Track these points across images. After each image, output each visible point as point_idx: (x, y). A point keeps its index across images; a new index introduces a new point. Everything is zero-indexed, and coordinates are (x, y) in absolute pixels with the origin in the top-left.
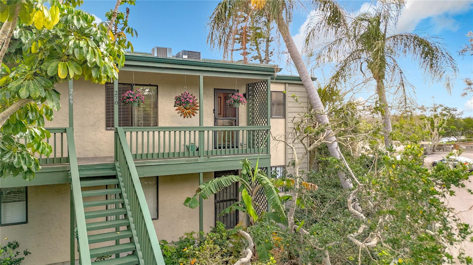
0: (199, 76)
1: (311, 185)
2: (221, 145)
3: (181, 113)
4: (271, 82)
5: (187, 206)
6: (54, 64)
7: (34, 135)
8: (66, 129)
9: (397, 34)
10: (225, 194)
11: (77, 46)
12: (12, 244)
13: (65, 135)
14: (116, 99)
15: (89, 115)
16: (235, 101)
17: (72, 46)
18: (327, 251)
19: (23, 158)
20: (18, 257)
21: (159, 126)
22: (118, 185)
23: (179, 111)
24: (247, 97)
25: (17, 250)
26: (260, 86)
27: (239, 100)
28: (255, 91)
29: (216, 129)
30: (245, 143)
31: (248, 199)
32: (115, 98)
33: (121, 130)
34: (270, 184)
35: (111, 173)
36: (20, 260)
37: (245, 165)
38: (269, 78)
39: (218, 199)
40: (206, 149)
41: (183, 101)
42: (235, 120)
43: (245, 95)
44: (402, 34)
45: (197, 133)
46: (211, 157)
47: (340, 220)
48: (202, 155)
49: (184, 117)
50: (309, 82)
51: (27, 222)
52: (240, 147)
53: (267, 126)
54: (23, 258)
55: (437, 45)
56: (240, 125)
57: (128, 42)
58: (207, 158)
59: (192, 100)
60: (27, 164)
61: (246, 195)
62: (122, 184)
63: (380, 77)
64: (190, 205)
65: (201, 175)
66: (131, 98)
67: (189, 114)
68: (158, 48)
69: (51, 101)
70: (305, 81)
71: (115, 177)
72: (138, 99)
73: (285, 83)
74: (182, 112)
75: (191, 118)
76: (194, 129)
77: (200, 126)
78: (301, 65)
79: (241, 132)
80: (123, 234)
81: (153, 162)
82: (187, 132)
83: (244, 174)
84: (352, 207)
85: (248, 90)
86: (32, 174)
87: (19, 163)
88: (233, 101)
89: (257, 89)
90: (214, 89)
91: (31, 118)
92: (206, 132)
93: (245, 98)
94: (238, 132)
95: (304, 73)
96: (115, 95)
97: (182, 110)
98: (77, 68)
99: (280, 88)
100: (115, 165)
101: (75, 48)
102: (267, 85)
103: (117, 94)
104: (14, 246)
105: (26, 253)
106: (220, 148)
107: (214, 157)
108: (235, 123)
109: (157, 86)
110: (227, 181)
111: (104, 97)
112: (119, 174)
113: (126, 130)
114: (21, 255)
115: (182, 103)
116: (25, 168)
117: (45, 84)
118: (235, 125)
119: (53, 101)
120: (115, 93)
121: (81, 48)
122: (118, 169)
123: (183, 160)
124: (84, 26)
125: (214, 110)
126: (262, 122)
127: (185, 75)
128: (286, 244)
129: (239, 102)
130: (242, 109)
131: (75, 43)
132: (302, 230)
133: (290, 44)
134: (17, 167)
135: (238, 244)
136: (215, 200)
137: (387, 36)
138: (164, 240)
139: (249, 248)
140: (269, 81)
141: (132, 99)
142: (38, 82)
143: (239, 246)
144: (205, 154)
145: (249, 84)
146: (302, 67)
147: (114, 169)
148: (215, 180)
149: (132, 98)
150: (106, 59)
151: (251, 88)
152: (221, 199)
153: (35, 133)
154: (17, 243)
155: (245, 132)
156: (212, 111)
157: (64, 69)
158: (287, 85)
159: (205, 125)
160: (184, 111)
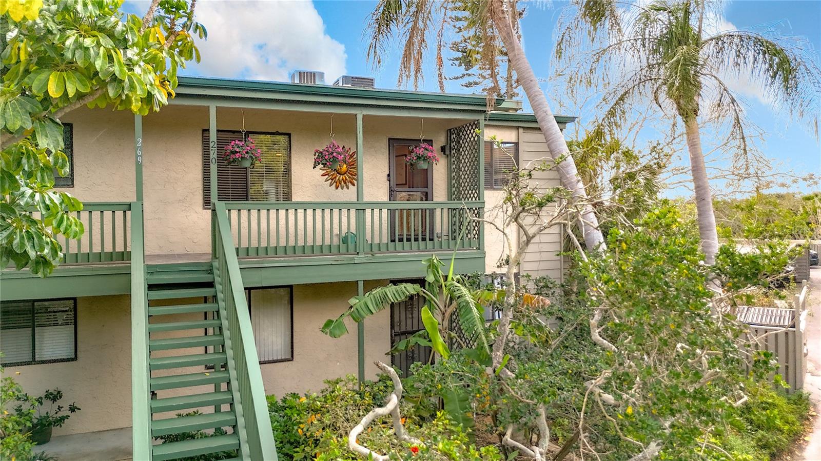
0: (356, 115)
2: (403, 235)
3: (330, 181)
4: (486, 126)
5: (326, 334)
6: (43, 76)
7: (48, 202)
8: (130, 205)
9: (722, 33)
10: (409, 322)
11: (79, 46)
12: (51, 394)
13: (128, 213)
14: (213, 155)
15: (176, 183)
16: (419, 158)
17: (72, 47)
18: (541, 405)
19: (30, 238)
20: (60, 414)
21: (293, 200)
22: (215, 297)
23: (327, 176)
24: (447, 152)
25: (59, 402)
26: (468, 132)
27: (426, 155)
29: (393, 207)
30: (445, 233)
32: (212, 153)
33: (221, 206)
34: (467, 298)
35: (204, 278)
36: (62, 419)
37: (432, 267)
38: (481, 118)
39: (397, 329)
41: (327, 158)
42: (427, 193)
43: (443, 149)
44: (731, 34)
45: (353, 212)
46: (377, 255)
47: (579, 358)
48: (361, 250)
49: (337, 188)
50: (549, 122)
51: (75, 359)
52: (436, 239)
53: (479, 201)
54: (67, 417)
55: (796, 52)
56: (435, 200)
58: (370, 255)
59: (342, 156)
60: (37, 248)
62: (220, 296)
63: (688, 112)
64: (331, 333)
65: (361, 285)
66: (237, 152)
67: (345, 183)
68: (300, 73)
69: (43, 137)
70: (543, 120)
71: (210, 285)
72: (250, 154)
73: (517, 128)
74: (332, 180)
75: (348, 188)
76: (347, 205)
77: (358, 201)
78: (535, 92)
79: (438, 213)
80: (214, 377)
81: (277, 262)
82: (336, 212)
83: (429, 283)
84: (597, 334)
85: (449, 139)
86: (48, 268)
87: (22, 244)
88: (415, 158)
90: (389, 139)
91: (26, 168)
93: (444, 154)
94: (432, 211)
95: (539, 105)
96: (211, 149)
97: (333, 175)
98: (81, 81)
99: (509, 136)
100: (212, 266)
101: (76, 49)
102: (480, 138)
103: (216, 146)
104: (55, 396)
105: (73, 409)
106: (401, 240)
107: (383, 255)
108: (427, 197)
109: (289, 135)
110: (397, 291)
111: (201, 153)
112: (218, 279)
113: (230, 207)
114: (65, 412)
116: (32, 254)
117: (31, 107)
118: (427, 200)
119: (47, 137)
120: (211, 145)
121: (87, 49)
122: (216, 272)
123: (329, 259)
124: (95, 13)
125: (389, 175)
126: (472, 195)
127: (332, 114)
128: (476, 394)
129: (429, 159)
130: (440, 173)
131: (76, 41)
132: (505, 371)
133: (515, 55)
134: (18, 252)
135: (420, 403)
136: (391, 332)
137: (704, 37)
138: (295, 394)
139: (395, 393)
140: (482, 123)
141: (238, 154)
142: (21, 105)
143: (422, 407)
144: (368, 249)
145: (450, 130)
147: (210, 271)
148: (375, 291)
149: (240, 152)
150: (137, 70)
151: (454, 136)
152: (403, 329)
153: (50, 199)
154: (59, 392)
155: (445, 211)
156: (385, 178)
157: (59, 83)
158: (521, 130)
160: (335, 178)
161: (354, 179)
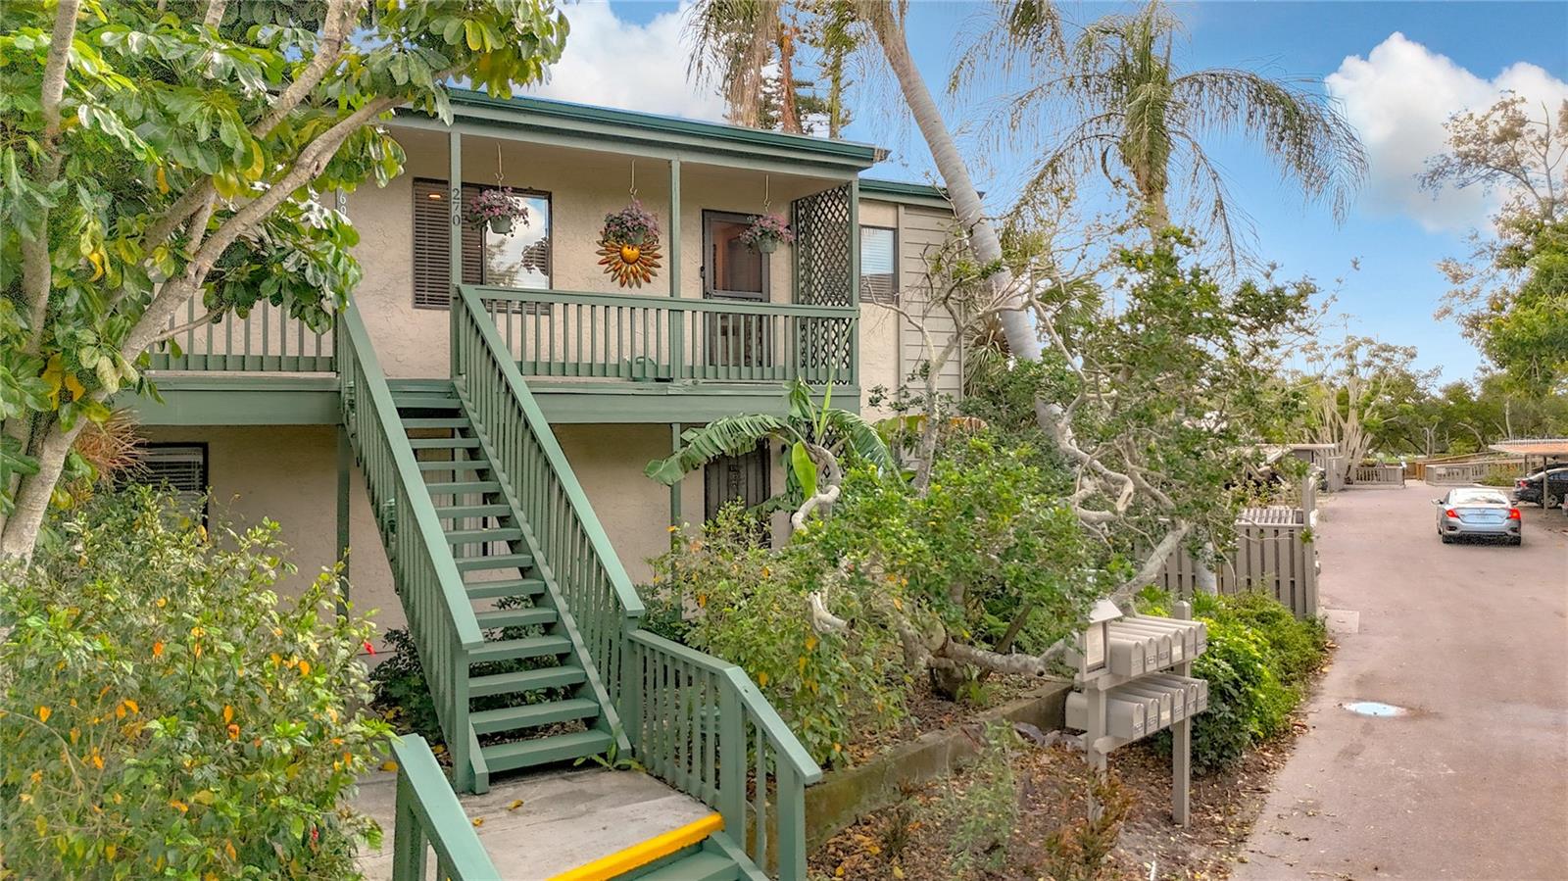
0: (670, 162)
1: (970, 420)
3: (612, 273)
5: (652, 479)
9: (1200, 71)
14: (455, 210)
15: (371, 263)
16: (764, 233)
22: (469, 430)
23: (607, 265)
26: (826, 210)
28: (816, 219)
31: (807, 472)
32: (454, 207)
35: (445, 402)
38: (854, 178)
40: (688, 362)
41: (629, 224)
46: (703, 383)
48: (678, 375)
49: (622, 285)
55: (1308, 100)
56: (774, 301)
57: (560, 12)
58: (691, 385)
61: (802, 461)
65: (677, 431)
66: (495, 208)
67: (635, 277)
71: (453, 413)
73: (896, 205)
74: (616, 271)
75: (640, 287)
76: (657, 302)
77: (672, 296)
81: (552, 385)
85: (794, 217)
88: (758, 234)
89: (820, 212)
90: (703, 211)
92: (688, 314)
96: (453, 201)
97: (616, 264)
99: (882, 217)
100: (453, 386)
102: (850, 212)
103: (459, 196)
109: (550, 195)
111: (410, 216)
112: (468, 405)
113: (482, 294)
115: (625, 230)
118: (762, 300)
120: (454, 194)
122: (464, 395)
125: (702, 269)
127: (632, 158)
129: (775, 237)
130: (780, 264)
133: (909, 83)
137: (1174, 75)
140: (855, 186)
144: (686, 374)
145: (797, 201)
146: (943, 144)
147: (453, 393)
151: (803, 211)
156: (697, 274)
158: (902, 209)
159: (684, 295)
160: (620, 268)
161: (648, 271)
